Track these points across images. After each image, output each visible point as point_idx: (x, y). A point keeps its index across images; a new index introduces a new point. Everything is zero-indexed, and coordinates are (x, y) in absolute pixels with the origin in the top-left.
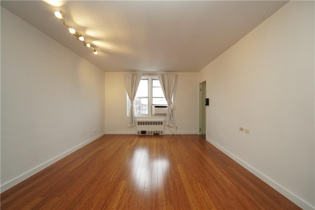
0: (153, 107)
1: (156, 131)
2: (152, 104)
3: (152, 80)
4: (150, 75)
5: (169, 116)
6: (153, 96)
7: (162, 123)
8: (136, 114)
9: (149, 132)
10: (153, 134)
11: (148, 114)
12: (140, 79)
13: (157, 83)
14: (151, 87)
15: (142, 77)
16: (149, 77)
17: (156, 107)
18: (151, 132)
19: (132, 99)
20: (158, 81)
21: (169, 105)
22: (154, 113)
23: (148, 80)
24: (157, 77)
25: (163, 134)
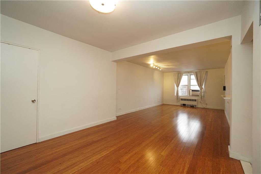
0: (191, 91)
1: (192, 105)
2: (190, 89)
3: (191, 75)
4: (189, 73)
5: (201, 97)
6: (191, 85)
7: (196, 100)
8: (180, 94)
9: (187, 105)
10: (190, 106)
11: (188, 95)
12: (183, 75)
13: (193, 77)
14: (189, 80)
15: (184, 74)
16: (188, 74)
17: (192, 91)
18: (189, 105)
19: (178, 86)
20: (194, 76)
21: (201, 89)
22: (191, 94)
23: (188, 75)
24: (193, 74)
25: (197, 107)
